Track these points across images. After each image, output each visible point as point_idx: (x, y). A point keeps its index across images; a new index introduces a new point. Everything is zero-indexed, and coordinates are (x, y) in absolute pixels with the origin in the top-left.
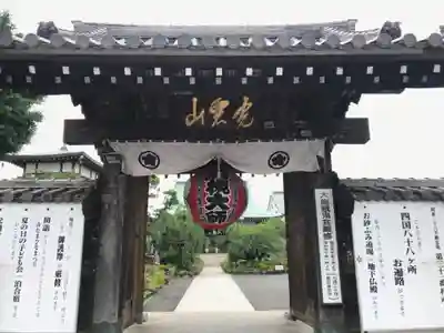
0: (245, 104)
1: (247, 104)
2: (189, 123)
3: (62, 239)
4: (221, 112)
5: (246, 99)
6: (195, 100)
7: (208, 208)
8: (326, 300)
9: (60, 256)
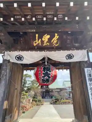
0: (56, 36)
1: (57, 37)
2: (35, 45)
4: (47, 40)
5: (56, 34)
6: (37, 35)
7: (43, 77)
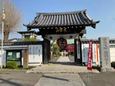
2: (57, 32)
3: (39, 50)
4: (62, 30)
8: (78, 58)
9: (39, 52)
